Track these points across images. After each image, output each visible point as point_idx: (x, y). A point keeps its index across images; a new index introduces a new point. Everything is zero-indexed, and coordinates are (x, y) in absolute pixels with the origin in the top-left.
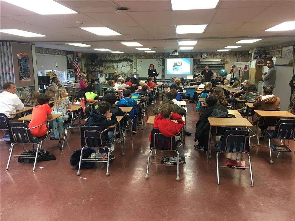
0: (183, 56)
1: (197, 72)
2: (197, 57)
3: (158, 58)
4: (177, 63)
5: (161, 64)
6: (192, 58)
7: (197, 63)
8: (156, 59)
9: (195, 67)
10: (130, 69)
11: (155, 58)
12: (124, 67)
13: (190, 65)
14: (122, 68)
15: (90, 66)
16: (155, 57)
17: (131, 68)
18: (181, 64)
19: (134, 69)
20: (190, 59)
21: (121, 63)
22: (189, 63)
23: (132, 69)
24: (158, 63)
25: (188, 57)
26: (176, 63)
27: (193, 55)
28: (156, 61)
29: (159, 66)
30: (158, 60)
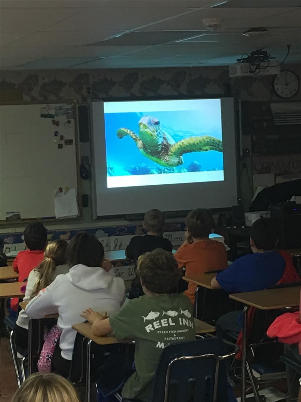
0: (183, 89)
5: (69, 132)
11: (34, 101)
16: (35, 94)
24: (55, 128)
29: (63, 142)
30: (53, 112)
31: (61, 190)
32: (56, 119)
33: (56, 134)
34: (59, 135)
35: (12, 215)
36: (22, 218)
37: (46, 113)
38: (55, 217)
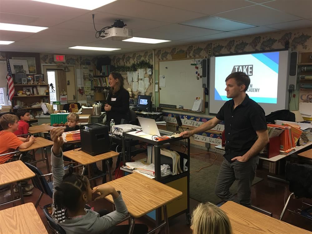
1: (305, 98)
2: (305, 47)
3: (197, 56)
4: (241, 67)
5: (200, 71)
6: (286, 48)
7: (299, 67)
8: (192, 61)
9: (294, 80)
10: (148, 83)
11: (190, 58)
12: (141, 79)
13: (278, 74)
14: (138, 81)
15: (98, 79)
16: (191, 54)
17: (151, 81)
18: (249, 70)
19: (155, 84)
20: (278, 53)
21: (137, 72)
22: (277, 66)
23: (152, 84)
24: (196, 70)
25: (275, 46)
26: (236, 67)
27: (290, 41)
28: (192, 64)
29: (199, 77)
30: (195, 63)
31: (197, 98)
32: (197, 66)
33: (197, 73)
34: (198, 73)
35: (181, 107)
36: (184, 108)
37: (193, 63)
38: (191, 110)
